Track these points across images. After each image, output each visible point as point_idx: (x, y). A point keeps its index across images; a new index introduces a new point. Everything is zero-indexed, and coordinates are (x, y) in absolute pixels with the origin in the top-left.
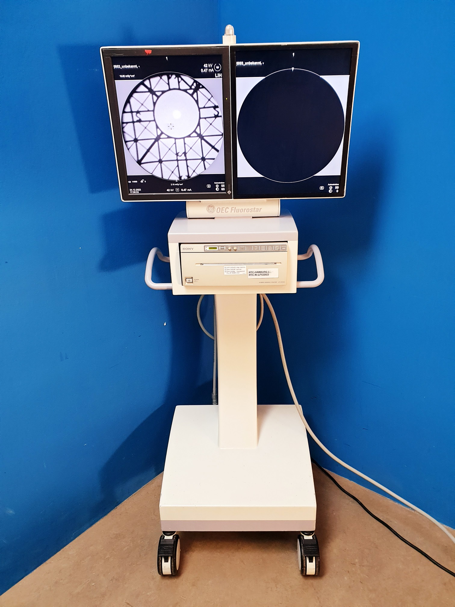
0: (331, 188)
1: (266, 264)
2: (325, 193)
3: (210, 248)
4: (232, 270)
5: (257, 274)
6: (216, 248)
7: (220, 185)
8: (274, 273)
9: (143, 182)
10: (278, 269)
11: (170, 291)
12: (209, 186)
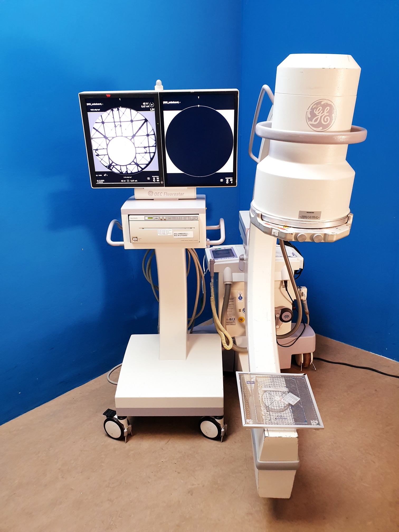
0: (227, 180)
1: (185, 228)
2: (224, 184)
3: (148, 218)
4: (163, 233)
5: (180, 235)
6: (152, 218)
7: (156, 178)
8: (190, 234)
9: (105, 176)
10: (193, 232)
11: (122, 247)
12: (149, 178)
